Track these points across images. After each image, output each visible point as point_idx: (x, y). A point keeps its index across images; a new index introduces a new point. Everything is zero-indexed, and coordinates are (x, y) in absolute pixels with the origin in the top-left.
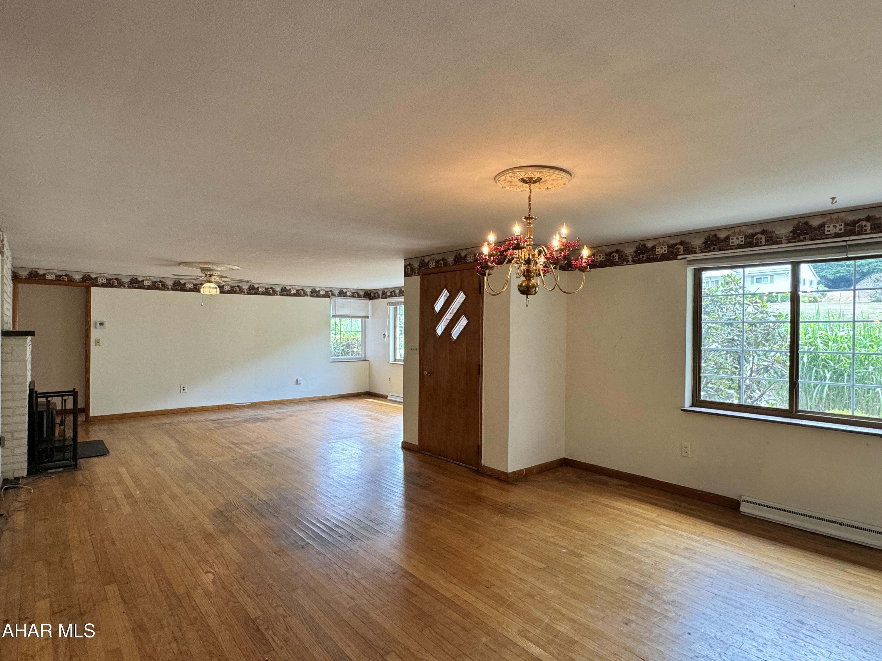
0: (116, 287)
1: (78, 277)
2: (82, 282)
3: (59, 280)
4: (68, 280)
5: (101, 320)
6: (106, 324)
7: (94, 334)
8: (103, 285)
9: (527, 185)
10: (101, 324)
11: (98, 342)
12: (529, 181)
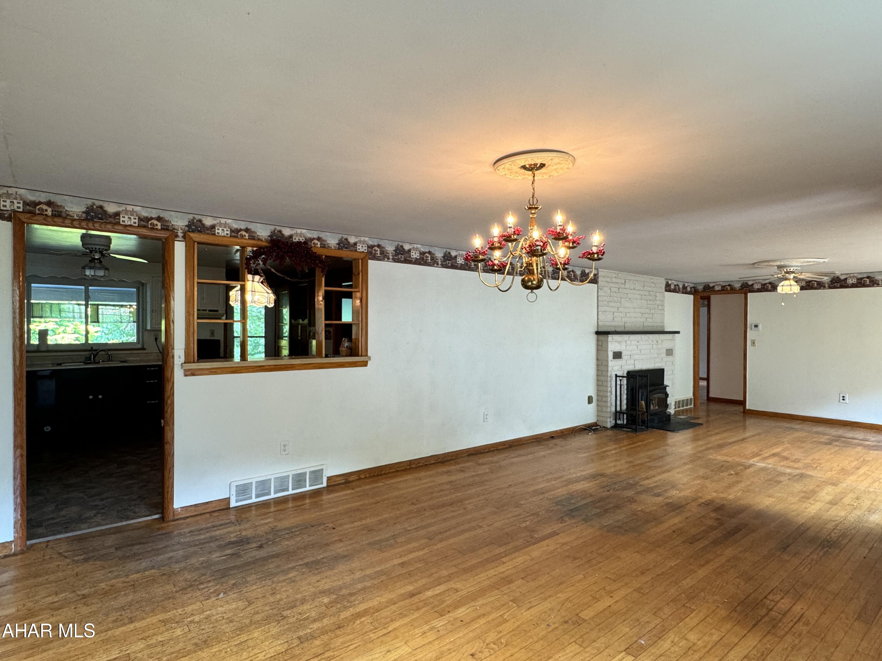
0: (770, 291)
1: (737, 286)
2: (741, 289)
3: (723, 290)
4: (730, 290)
5: (755, 322)
6: (760, 326)
7: (751, 335)
8: (759, 291)
9: (530, 173)
10: (756, 326)
11: (753, 343)
12: (533, 168)
